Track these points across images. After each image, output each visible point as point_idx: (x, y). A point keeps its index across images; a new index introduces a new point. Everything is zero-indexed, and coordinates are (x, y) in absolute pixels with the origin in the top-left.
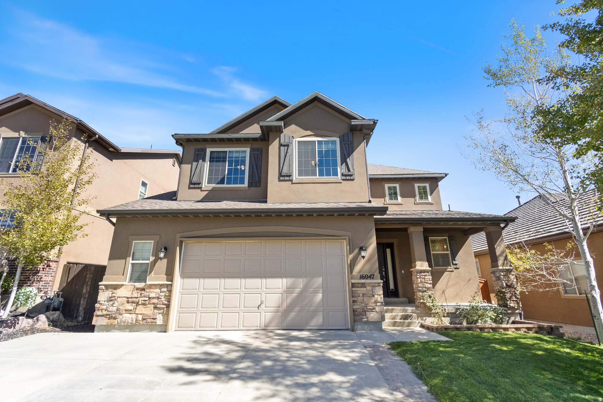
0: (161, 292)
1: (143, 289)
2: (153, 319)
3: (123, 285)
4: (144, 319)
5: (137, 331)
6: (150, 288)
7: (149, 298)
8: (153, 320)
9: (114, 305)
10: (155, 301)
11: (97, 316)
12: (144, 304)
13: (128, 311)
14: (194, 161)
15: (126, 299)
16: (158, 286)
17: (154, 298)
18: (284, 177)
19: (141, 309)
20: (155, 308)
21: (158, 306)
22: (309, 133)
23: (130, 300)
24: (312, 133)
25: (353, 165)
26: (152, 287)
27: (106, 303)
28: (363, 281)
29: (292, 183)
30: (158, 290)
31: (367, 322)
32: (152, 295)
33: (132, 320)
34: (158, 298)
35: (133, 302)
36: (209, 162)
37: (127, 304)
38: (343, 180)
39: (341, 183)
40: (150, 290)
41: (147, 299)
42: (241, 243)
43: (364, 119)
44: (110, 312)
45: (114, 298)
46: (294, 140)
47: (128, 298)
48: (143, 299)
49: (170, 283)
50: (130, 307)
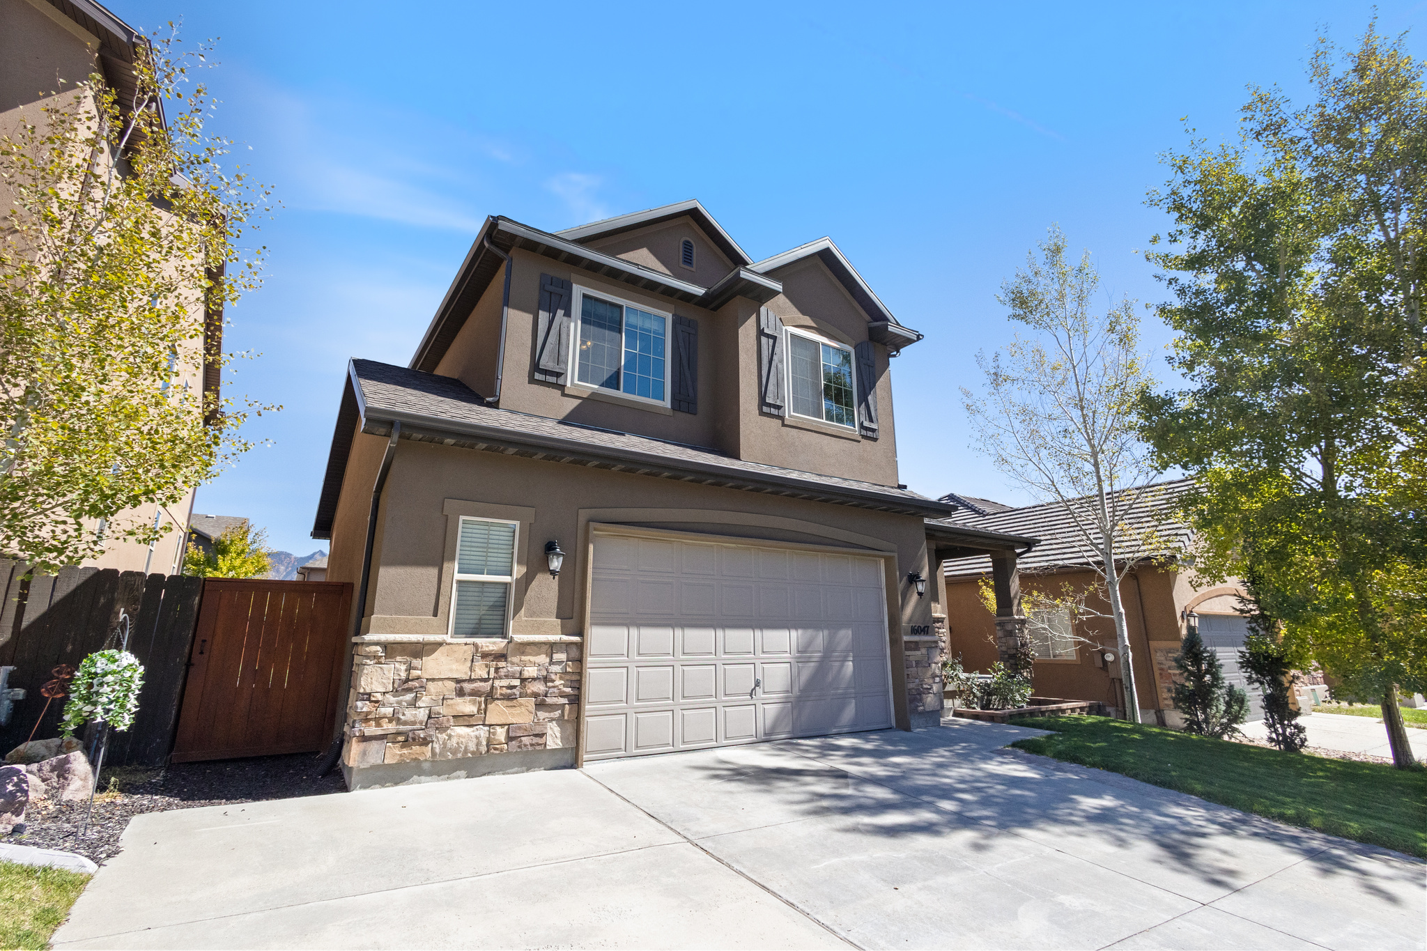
0: (551, 663)
1: (501, 656)
2: (536, 735)
3: (440, 644)
4: (510, 739)
5: (489, 773)
6: (523, 653)
7: (523, 680)
8: (536, 740)
9: (419, 704)
10: (539, 687)
11: (364, 739)
12: (509, 698)
13: (463, 719)
14: (541, 307)
15: (452, 685)
16: (545, 648)
17: (534, 679)
18: (770, 409)
19: (498, 712)
20: (541, 705)
21: (549, 700)
22: (808, 321)
23: (468, 687)
24: (813, 325)
25: (877, 410)
26: (528, 649)
27: (390, 698)
28: (916, 638)
29: (784, 425)
30: (543, 659)
31: (924, 713)
32: (531, 672)
33: (478, 744)
34: (546, 679)
35: (475, 693)
36: (579, 322)
37: (459, 700)
38: (863, 437)
39: (859, 442)
40: (524, 658)
41: (517, 682)
44: (405, 723)
45: (416, 684)
46: (784, 328)
47: (458, 681)
48: (505, 682)
49: (576, 639)
50: (467, 706)
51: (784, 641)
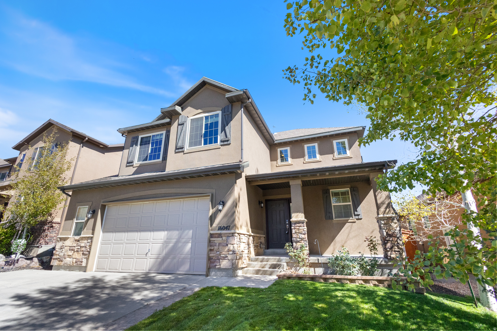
0: (88, 243)
1: (78, 241)
2: (81, 262)
3: (69, 238)
4: (76, 262)
5: (72, 271)
6: (82, 240)
7: (81, 247)
8: (81, 263)
9: (63, 252)
10: (83, 249)
11: (54, 259)
12: (77, 251)
13: (69, 256)
14: (131, 147)
15: (69, 248)
16: (86, 238)
17: (83, 247)
18: (179, 149)
19: (76, 255)
20: (83, 254)
21: (84, 253)
22: (200, 111)
23: (71, 248)
24: (202, 111)
25: (230, 131)
26: (84, 239)
27: (59, 250)
28: (219, 232)
29: (184, 154)
30: (86, 241)
31: (220, 269)
32: (83, 245)
33: (70, 263)
34: (86, 247)
35: (72, 250)
36: (139, 146)
37: (69, 251)
38: (222, 145)
39: (220, 148)
40: (82, 241)
41: (79, 247)
42: (141, 204)
43: (237, 90)
44: (60, 256)
45: (63, 247)
46: (188, 119)
47: (70, 247)
48: (77, 247)
49: (93, 236)
50: (70, 253)
51: (162, 235)
